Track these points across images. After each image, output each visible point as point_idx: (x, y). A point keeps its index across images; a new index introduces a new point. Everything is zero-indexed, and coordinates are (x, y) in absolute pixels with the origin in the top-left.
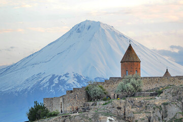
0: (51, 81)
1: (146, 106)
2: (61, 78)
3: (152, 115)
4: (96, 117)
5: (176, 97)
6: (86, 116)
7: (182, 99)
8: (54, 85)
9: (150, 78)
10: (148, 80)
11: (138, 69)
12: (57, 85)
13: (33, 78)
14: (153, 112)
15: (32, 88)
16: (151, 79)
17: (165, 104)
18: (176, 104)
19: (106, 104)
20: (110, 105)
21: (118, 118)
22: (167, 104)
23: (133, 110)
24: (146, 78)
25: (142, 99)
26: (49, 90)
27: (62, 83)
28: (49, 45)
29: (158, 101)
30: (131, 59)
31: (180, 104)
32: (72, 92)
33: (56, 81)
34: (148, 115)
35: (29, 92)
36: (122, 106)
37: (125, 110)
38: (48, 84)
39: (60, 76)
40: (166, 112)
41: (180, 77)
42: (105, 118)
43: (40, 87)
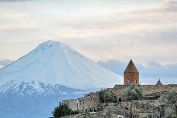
0: (21, 87)
1: (147, 108)
2: (29, 85)
3: (152, 114)
4: (109, 115)
5: (171, 101)
6: (101, 114)
7: (175, 102)
8: (23, 90)
9: (148, 85)
10: (147, 87)
11: (137, 79)
12: (26, 90)
13: (7, 84)
14: (154, 112)
15: (6, 92)
16: (150, 87)
17: (162, 106)
18: (171, 106)
19: (116, 105)
20: (120, 106)
21: (126, 116)
22: (164, 106)
23: (137, 110)
24: (145, 85)
25: (144, 102)
26: (19, 93)
27: (29, 88)
28: (20, 59)
29: (157, 103)
30: (132, 71)
31: (174, 106)
32: (89, 95)
33: (25, 87)
34: (149, 114)
35: (4, 95)
36: (129, 107)
37: (131, 110)
38: (18, 89)
39: (28, 83)
40: (163, 112)
41: (171, 85)
42: (116, 116)
43: (13, 91)
